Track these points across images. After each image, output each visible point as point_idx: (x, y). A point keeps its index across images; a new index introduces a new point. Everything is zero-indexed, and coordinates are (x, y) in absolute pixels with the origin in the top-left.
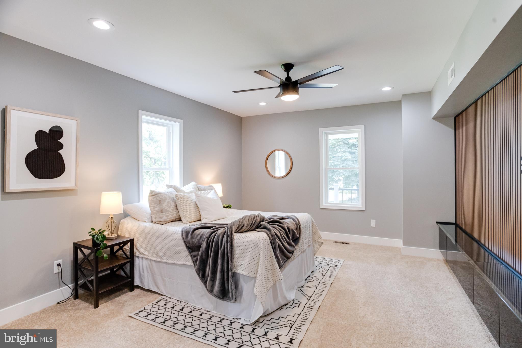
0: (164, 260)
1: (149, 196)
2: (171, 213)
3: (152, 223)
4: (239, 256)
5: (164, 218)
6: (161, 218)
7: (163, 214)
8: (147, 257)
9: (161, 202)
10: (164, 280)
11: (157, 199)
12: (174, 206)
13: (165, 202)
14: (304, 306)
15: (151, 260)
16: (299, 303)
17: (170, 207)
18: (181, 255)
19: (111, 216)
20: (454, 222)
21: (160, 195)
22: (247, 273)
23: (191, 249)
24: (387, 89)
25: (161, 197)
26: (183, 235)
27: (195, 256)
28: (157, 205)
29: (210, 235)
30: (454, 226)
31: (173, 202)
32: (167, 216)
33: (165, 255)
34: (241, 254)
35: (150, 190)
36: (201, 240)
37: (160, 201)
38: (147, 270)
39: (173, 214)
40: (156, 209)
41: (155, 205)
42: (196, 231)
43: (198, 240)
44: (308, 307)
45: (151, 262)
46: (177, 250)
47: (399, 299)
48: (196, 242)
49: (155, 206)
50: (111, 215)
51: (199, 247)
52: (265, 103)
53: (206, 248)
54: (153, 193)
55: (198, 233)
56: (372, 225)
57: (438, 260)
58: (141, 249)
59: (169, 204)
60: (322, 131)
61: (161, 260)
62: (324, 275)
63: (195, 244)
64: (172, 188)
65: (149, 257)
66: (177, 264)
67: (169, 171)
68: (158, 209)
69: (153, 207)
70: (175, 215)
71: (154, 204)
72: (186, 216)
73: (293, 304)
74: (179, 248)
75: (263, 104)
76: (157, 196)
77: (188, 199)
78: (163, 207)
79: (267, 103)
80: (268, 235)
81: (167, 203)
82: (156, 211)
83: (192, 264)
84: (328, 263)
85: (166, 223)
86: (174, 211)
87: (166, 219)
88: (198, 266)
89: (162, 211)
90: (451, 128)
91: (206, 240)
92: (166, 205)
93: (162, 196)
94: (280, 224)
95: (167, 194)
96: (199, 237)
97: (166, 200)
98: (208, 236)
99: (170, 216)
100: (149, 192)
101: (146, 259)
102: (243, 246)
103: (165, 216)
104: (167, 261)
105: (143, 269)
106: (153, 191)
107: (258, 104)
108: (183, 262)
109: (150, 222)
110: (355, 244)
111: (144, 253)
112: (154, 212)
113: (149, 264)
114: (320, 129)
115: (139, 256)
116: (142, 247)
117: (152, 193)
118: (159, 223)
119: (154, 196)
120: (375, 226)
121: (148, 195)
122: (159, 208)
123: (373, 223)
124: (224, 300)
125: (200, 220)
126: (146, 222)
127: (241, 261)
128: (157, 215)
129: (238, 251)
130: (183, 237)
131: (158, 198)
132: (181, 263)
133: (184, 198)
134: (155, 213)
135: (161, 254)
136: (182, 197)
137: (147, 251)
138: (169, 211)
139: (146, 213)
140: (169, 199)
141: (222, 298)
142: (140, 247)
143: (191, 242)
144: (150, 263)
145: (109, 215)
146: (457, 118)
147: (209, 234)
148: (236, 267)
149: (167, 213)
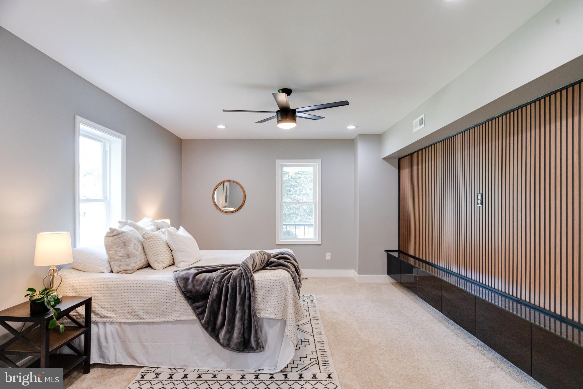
0: (146, 320)
1: (107, 236)
2: (139, 257)
3: (111, 273)
4: (263, 298)
5: (131, 265)
6: (128, 265)
7: (130, 260)
8: (114, 320)
9: (126, 244)
10: (144, 347)
11: (120, 240)
12: (141, 249)
13: (131, 244)
14: (315, 343)
15: (120, 323)
16: (308, 341)
17: (137, 250)
18: (176, 308)
19: (53, 268)
20: (397, 249)
21: (123, 234)
22: (275, 316)
23: (192, 300)
24: (351, 127)
25: (125, 238)
26: (179, 283)
27: (198, 308)
28: (120, 249)
29: (222, 279)
30: (397, 253)
31: (139, 243)
32: (135, 263)
33: (147, 313)
34: (264, 296)
35: (110, 229)
36: (208, 287)
37: (124, 243)
38: (113, 338)
39: (142, 259)
40: (120, 254)
41: (119, 248)
42: (198, 277)
43: (204, 286)
44: (318, 343)
45: (120, 326)
46: (169, 303)
47: (383, 320)
48: (201, 289)
49: (117, 250)
50: (52, 266)
51: (205, 295)
52: (224, 126)
53: (217, 296)
54: (115, 233)
55: (201, 278)
56: (327, 259)
57: (387, 284)
58: (103, 310)
59: (136, 247)
60: (278, 162)
61: (141, 320)
62: (308, 310)
63: (200, 292)
64: (128, 225)
65: (118, 320)
66: (168, 322)
67: (104, 203)
68: (123, 254)
69: (114, 252)
70: (143, 261)
71: (117, 247)
72: (160, 260)
73: (303, 343)
74: (173, 300)
75: (221, 127)
76: (120, 236)
77: (158, 238)
78: (130, 251)
79: (226, 127)
80: (289, 272)
81: (134, 245)
82: (120, 256)
83: (195, 318)
84: (304, 300)
85: (132, 271)
86: (142, 255)
87: (134, 266)
88: (207, 318)
89: (128, 256)
90: (396, 168)
91: (217, 285)
92: (133, 247)
93: (126, 236)
94: (288, 260)
95: (130, 232)
96: (204, 283)
97: (132, 241)
98: (218, 280)
99: (139, 262)
100: (109, 230)
101: (112, 323)
102: (268, 287)
103: (133, 262)
104: (152, 320)
105: (106, 338)
106: (115, 230)
107: (216, 127)
108: (179, 318)
109: (110, 271)
110: (313, 278)
111: (107, 315)
112: (117, 258)
113: (117, 330)
114: (276, 160)
115: (98, 321)
116: (103, 308)
117: (113, 233)
118: (125, 271)
119: (116, 237)
120: (330, 259)
121: (104, 234)
122: (124, 252)
123: (328, 256)
124: (245, 352)
125: (173, 264)
126: (103, 272)
127: (265, 304)
128: (122, 262)
129: (260, 294)
130: (179, 286)
131: (122, 239)
132: (175, 319)
133: (154, 238)
134: (119, 259)
135: (141, 313)
136: (152, 236)
137: (113, 313)
138: (138, 255)
139: (101, 260)
140: (135, 240)
141: (242, 351)
142: (99, 308)
143: (194, 291)
144: (118, 328)
145: (50, 267)
146: (401, 161)
147: (220, 278)
148: (259, 312)
149: (135, 258)
